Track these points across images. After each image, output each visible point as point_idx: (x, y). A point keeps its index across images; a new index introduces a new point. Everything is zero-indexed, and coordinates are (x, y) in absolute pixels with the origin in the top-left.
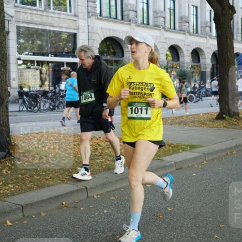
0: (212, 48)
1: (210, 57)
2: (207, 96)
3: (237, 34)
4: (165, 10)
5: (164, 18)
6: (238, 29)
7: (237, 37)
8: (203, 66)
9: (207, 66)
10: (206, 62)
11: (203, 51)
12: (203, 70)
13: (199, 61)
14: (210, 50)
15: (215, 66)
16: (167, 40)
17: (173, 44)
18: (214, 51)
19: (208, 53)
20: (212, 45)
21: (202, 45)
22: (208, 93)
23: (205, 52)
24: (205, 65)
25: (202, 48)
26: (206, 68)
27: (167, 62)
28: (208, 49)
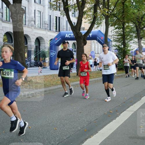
0: (35, 35)
1: (34, 41)
2: (31, 67)
3: (53, 26)
4: (2, 8)
5: (2, 13)
6: (54, 23)
7: (53, 28)
8: (29, 47)
9: (32, 47)
10: (31, 44)
11: (29, 37)
12: (29, 49)
13: (27, 44)
14: (34, 36)
15: (38, 47)
16: (4, 28)
17: (8, 31)
18: (37, 37)
19: (33, 38)
20: (36, 33)
21: (29, 33)
22: (32, 65)
23: (31, 38)
24: (31, 46)
25: (29, 35)
26: (31, 48)
27: (4, 44)
28: (33, 36)
